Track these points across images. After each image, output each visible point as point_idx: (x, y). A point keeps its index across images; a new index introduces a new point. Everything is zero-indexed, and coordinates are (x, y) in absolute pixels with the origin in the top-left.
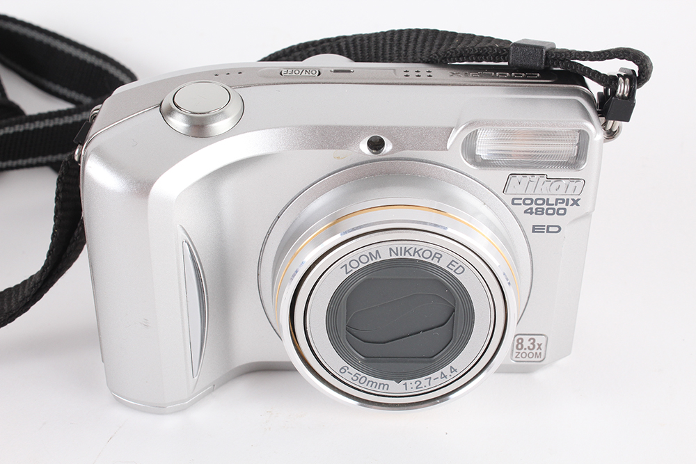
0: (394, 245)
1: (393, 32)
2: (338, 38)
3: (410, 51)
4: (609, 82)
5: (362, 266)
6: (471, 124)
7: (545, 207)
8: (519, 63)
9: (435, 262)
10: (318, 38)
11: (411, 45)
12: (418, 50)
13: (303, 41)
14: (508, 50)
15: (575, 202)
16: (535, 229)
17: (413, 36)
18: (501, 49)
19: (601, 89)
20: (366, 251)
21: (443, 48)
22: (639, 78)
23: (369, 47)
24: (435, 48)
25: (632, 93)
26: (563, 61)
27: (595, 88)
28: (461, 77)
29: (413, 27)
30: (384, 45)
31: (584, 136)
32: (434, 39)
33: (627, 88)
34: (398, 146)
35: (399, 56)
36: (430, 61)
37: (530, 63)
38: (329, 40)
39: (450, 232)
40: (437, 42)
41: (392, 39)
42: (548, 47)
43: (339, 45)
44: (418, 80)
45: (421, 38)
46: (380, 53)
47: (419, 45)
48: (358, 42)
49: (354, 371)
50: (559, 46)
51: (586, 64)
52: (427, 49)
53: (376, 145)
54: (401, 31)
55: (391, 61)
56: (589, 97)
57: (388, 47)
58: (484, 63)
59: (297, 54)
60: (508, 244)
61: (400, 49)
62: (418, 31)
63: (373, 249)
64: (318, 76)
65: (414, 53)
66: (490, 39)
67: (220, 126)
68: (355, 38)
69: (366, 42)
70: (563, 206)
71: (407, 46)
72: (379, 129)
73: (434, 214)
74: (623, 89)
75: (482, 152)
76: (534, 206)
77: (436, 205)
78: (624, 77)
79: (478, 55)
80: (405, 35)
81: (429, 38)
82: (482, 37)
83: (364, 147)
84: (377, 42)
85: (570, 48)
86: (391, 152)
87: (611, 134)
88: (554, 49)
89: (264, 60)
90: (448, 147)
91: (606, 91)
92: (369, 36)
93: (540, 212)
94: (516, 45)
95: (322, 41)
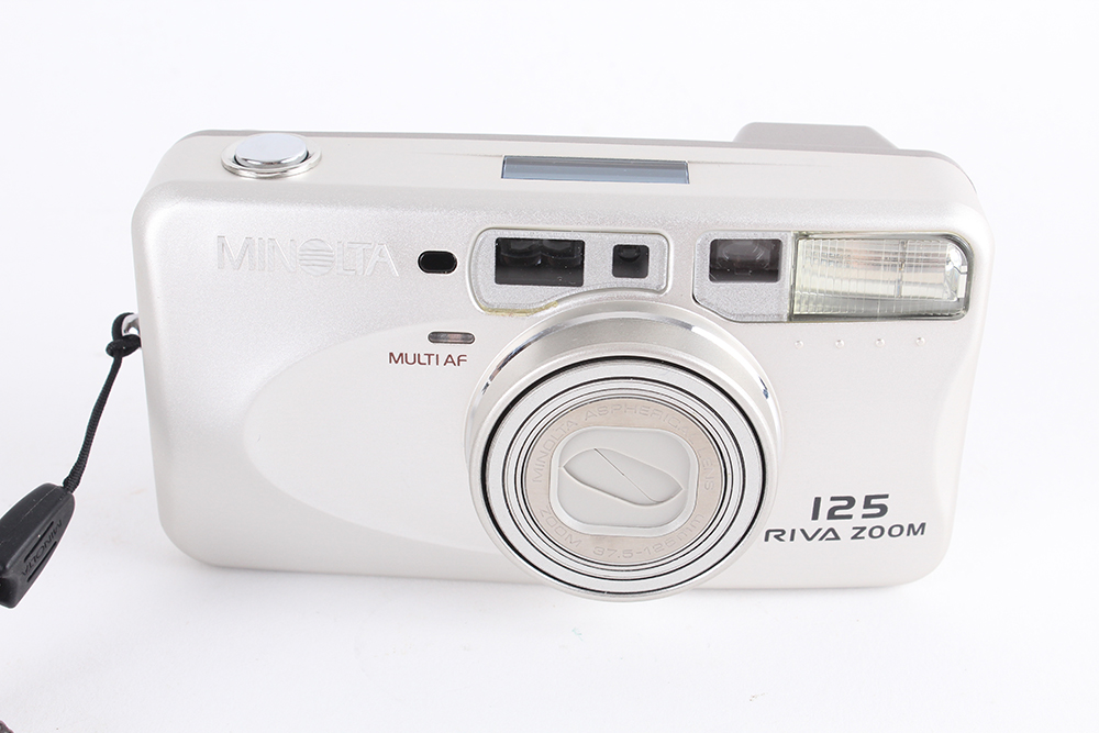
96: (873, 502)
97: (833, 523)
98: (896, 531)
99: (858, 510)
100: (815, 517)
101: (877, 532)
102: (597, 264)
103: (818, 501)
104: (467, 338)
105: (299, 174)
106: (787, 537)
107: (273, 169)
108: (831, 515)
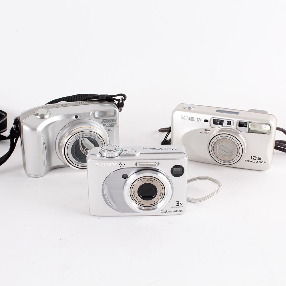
0: (83, 135)
1: (75, 95)
2: (63, 98)
3: (79, 99)
4: (119, 100)
5: (77, 139)
6: (94, 111)
7: (110, 125)
8: (101, 99)
9: (91, 137)
10: (58, 98)
11: (79, 98)
12: (80, 98)
13: (55, 99)
14: (99, 96)
15: (115, 124)
16: (109, 130)
17: (79, 96)
18: (97, 96)
19: (118, 102)
20: (78, 136)
21: (86, 97)
22: (124, 99)
23: (70, 99)
24: (84, 98)
25: (123, 102)
26: (109, 97)
27: (116, 102)
28: (90, 103)
29: (79, 94)
30: (73, 98)
31: (115, 111)
32: (83, 96)
33: (122, 101)
34: (81, 117)
35: (77, 100)
36: (83, 100)
37: (103, 98)
38: (61, 98)
39: (93, 131)
40: (84, 96)
41: (75, 97)
42: (106, 95)
43: (63, 99)
44: (80, 104)
45: (81, 96)
46: (73, 100)
47: (81, 97)
48: (67, 98)
49: (77, 162)
50: (108, 95)
51: (114, 97)
52: (82, 98)
53: (76, 117)
54: (76, 95)
55: (75, 101)
56: (115, 104)
57: (74, 98)
58: (94, 99)
59: (54, 102)
60: (104, 133)
61: (77, 99)
62: (80, 95)
63: (79, 136)
64: (62, 106)
65: (80, 99)
66: (95, 95)
67: (46, 117)
68: (66, 97)
69: (69, 98)
70: (113, 125)
71: (78, 98)
72: (77, 114)
73: (89, 128)
74: (121, 101)
75: (96, 116)
76: (107, 125)
77: (89, 126)
78: (121, 99)
79: (97, 97)
80: (77, 96)
81: (82, 96)
82: (93, 95)
83: (74, 118)
84: (71, 98)
85: (110, 95)
86: (79, 118)
87: (121, 111)
88: (107, 95)
89: (46, 104)
90: (90, 116)
91: (119, 102)
92: (70, 97)
93: (109, 126)
94: (100, 95)
95: (59, 99)
96: (259, 158)
97: (254, 160)
98: (262, 162)
99: (257, 158)
100: (251, 159)
101: (260, 162)
102: (225, 123)
103: (252, 156)
104: (209, 131)
105: (192, 109)
106: (248, 161)
107: (189, 109)
108: (253, 159)
